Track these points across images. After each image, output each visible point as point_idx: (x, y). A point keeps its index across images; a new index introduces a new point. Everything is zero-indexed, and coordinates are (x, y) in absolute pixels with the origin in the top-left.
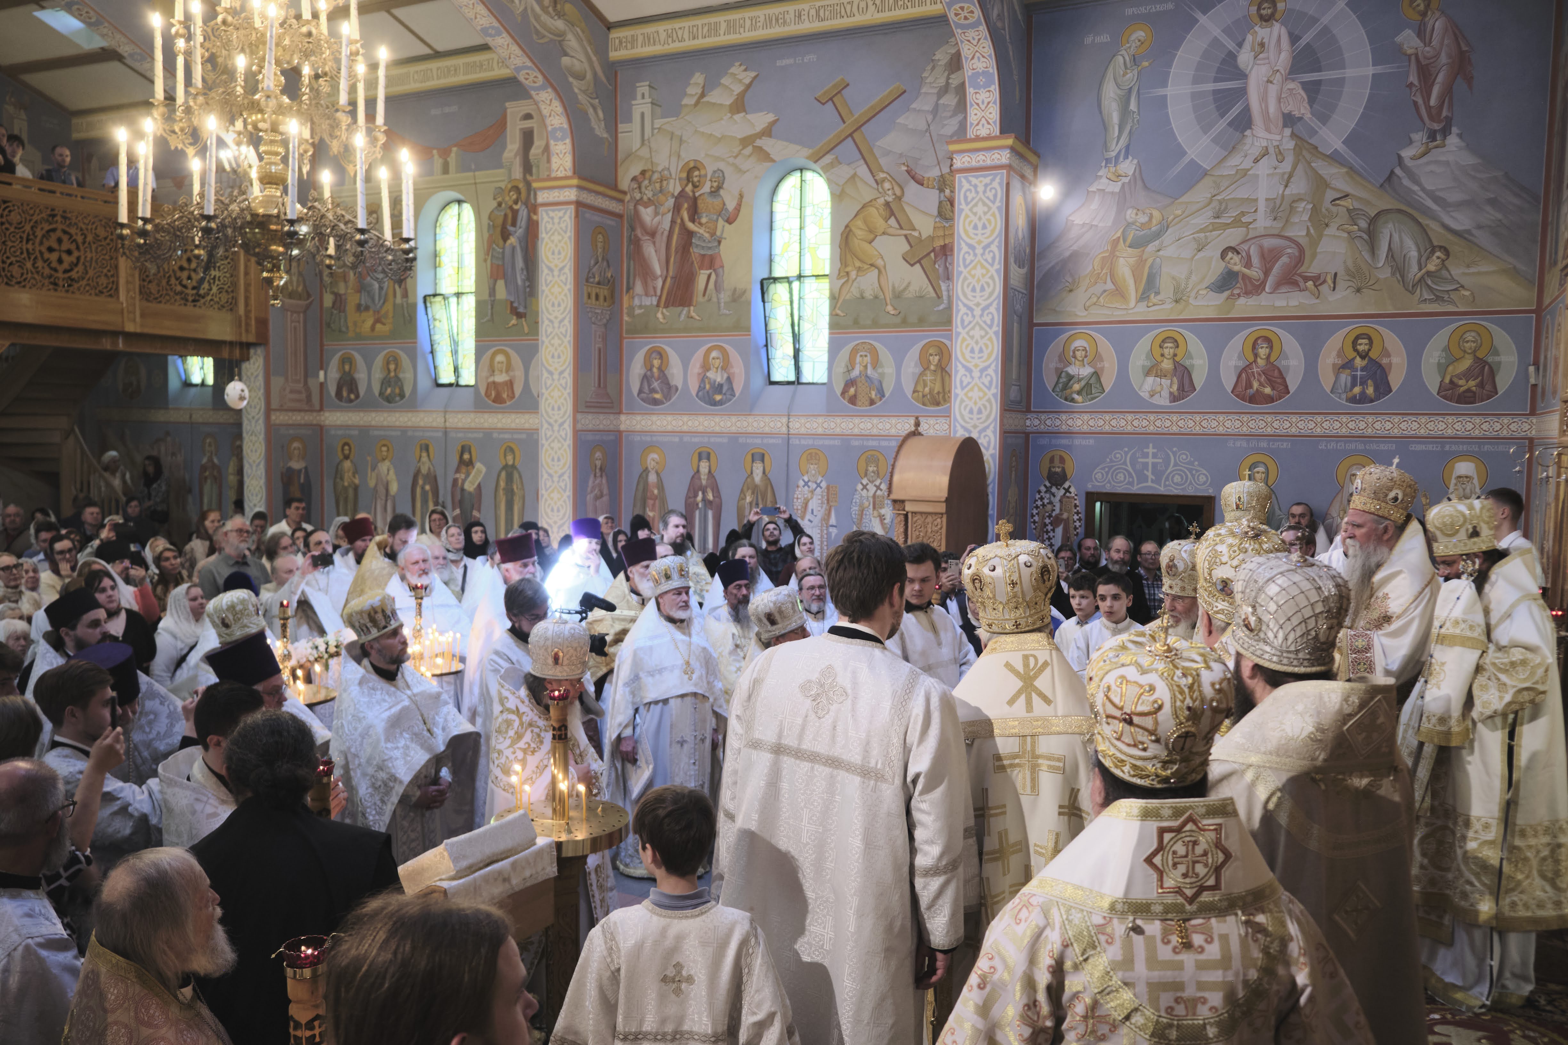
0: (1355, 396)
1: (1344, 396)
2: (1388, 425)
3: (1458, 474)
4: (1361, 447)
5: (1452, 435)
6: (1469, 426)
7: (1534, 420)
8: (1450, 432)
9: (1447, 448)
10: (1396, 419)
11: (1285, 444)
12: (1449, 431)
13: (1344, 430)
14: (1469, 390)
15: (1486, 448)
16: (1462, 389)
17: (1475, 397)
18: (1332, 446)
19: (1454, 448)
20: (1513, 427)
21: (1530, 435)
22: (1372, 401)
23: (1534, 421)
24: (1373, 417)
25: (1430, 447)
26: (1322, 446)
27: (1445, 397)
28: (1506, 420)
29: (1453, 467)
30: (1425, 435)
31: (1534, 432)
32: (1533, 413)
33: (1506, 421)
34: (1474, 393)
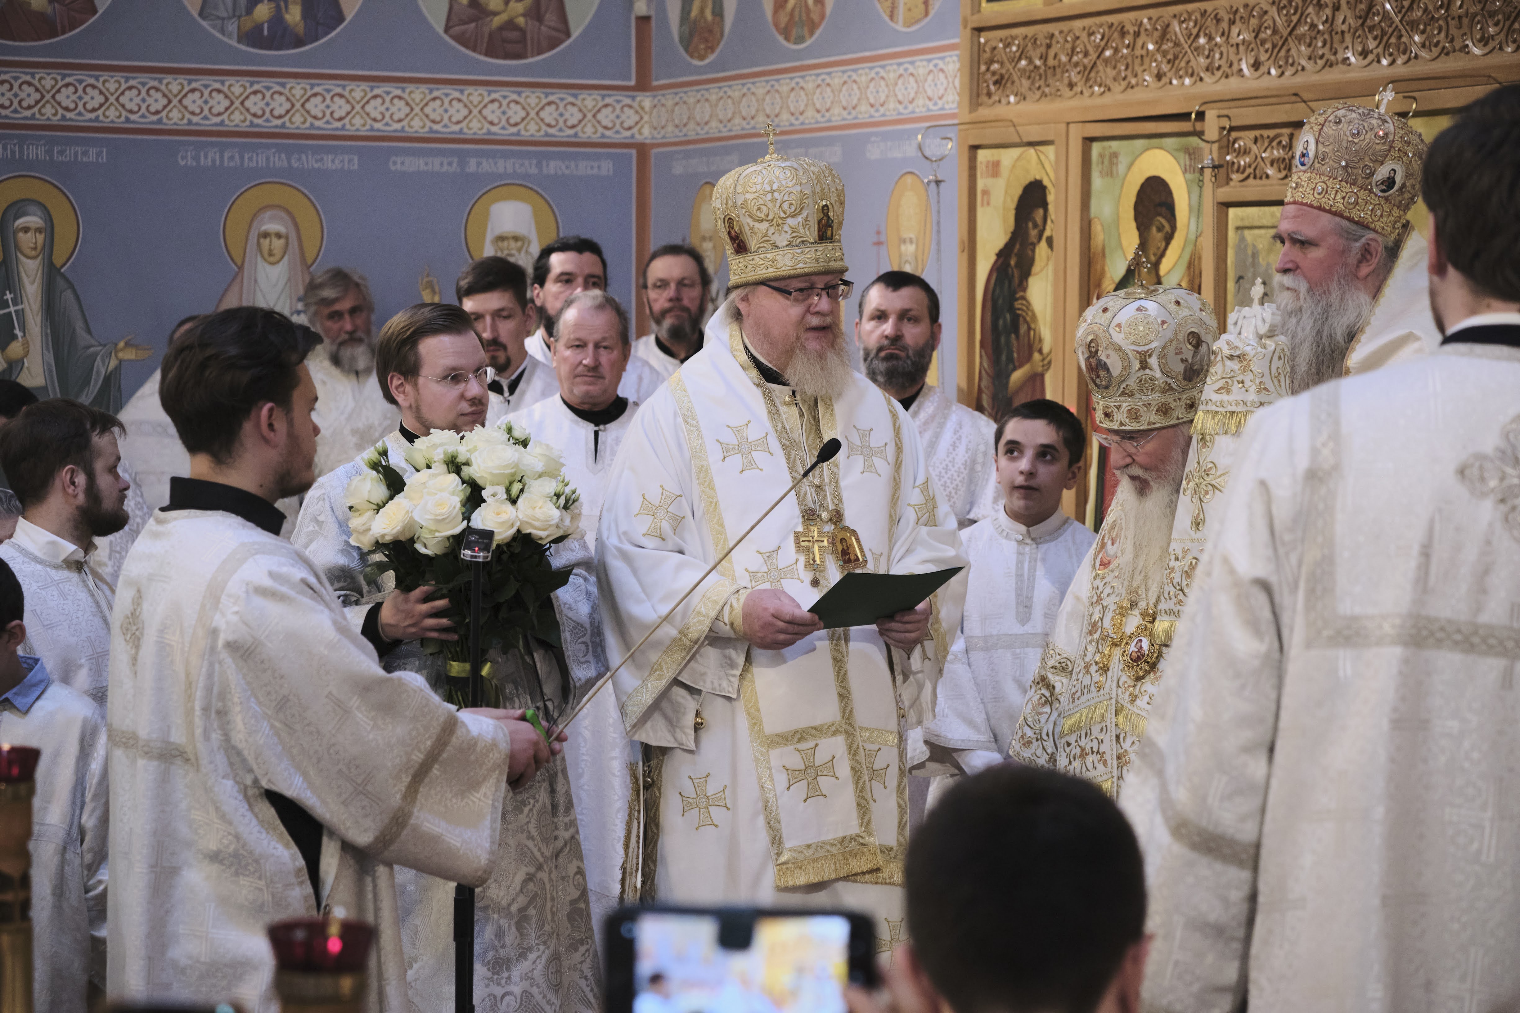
0: (259, 27)
1: (232, 27)
2: (340, 107)
3: (498, 232)
4: (279, 161)
5: (481, 134)
6: (516, 113)
7: (646, 101)
8: (475, 127)
9: (472, 166)
10: (358, 91)
11: (93, 152)
12: (475, 125)
13: (237, 117)
14: (510, 25)
15: (553, 167)
16: (497, 21)
17: (523, 40)
18: (210, 158)
19: (487, 166)
20: (606, 117)
21: (639, 138)
22: (299, 42)
23: (647, 103)
24: (304, 83)
25: (436, 164)
26: (186, 160)
27: (460, 39)
28: (590, 100)
29: (486, 215)
30: (423, 132)
31: (646, 131)
32: (643, 85)
33: (589, 103)
34: (523, 32)
